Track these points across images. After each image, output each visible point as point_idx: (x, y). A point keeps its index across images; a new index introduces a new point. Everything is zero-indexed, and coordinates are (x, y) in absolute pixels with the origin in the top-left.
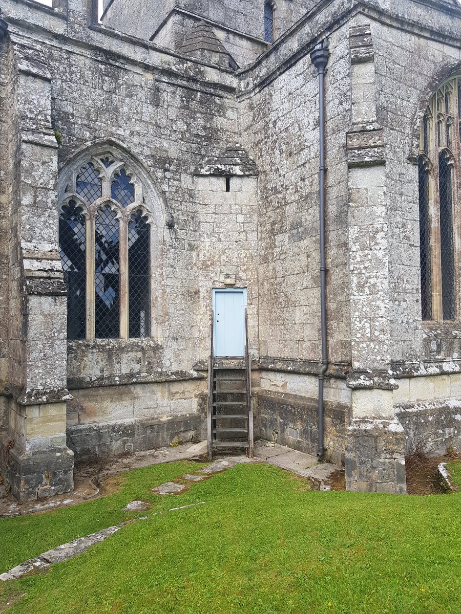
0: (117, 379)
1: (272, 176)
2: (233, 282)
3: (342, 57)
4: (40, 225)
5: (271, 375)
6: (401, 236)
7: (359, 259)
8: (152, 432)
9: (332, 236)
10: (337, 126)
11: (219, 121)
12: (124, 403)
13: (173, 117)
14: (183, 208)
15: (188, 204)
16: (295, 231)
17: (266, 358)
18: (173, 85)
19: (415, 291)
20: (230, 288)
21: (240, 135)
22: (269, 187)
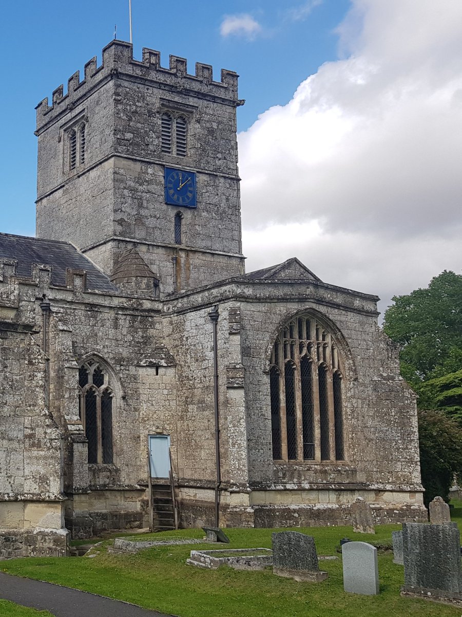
0: (98, 486)
1: (186, 369)
2: (161, 431)
3: (225, 319)
4: (72, 407)
5: (186, 490)
6: (260, 414)
7: (232, 431)
8: (116, 519)
9: (221, 412)
10: (223, 354)
11: (151, 332)
12: (101, 501)
13: (125, 333)
14: (130, 386)
15: (133, 384)
16: (200, 405)
17: (183, 479)
18: (125, 315)
19: (268, 444)
20: (160, 435)
21: (164, 338)
22: (184, 375)
